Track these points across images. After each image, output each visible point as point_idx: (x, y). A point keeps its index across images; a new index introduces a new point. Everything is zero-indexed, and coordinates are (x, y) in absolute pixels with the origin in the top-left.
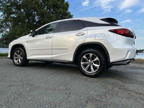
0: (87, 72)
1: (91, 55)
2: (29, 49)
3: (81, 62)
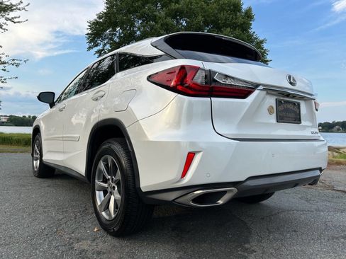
1: (110, 159)
3: (96, 181)
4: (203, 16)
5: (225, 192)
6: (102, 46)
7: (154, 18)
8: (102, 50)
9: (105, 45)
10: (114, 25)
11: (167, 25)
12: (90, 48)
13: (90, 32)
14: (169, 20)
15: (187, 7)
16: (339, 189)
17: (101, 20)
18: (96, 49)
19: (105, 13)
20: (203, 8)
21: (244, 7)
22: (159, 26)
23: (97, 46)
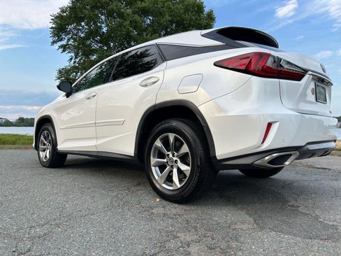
0: (164, 185)
1: (172, 137)
2: (62, 127)
3: (152, 158)
4: (170, 16)
5: (291, 155)
6: (66, 41)
7: (121, 15)
8: (65, 45)
9: (69, 40)
10: (78, 20)
11: (136, 22)
12: (54, 42)
13: (54, 26)
14: (137, 17)
15: (153, 6)
16: (319, 167)
17: (65, 14)
18: (60, 44)
19: (70, 7)
20: (170, 8)
21: (206, 10)
22: (128, 23)
23: (61, 40)
